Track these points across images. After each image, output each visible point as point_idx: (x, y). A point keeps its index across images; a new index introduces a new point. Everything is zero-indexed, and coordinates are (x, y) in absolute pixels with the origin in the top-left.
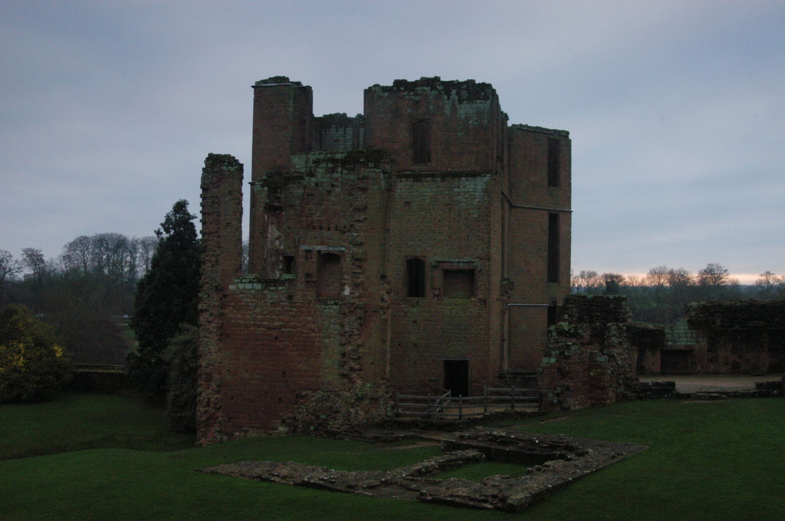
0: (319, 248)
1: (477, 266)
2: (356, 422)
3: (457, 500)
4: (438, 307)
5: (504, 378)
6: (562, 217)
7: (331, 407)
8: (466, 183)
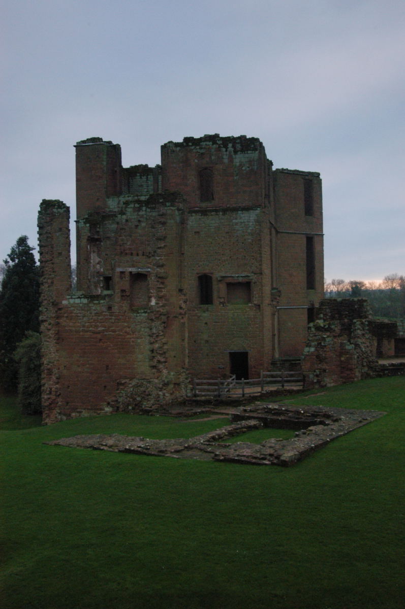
0: (130, 270)
1: (252, 279)
2: (164, 402)
3: (243, 459)
4: (224, 311)
5: (276, 364)
6: (316, 239)
7: (145, 392)
8: (242, 215)
